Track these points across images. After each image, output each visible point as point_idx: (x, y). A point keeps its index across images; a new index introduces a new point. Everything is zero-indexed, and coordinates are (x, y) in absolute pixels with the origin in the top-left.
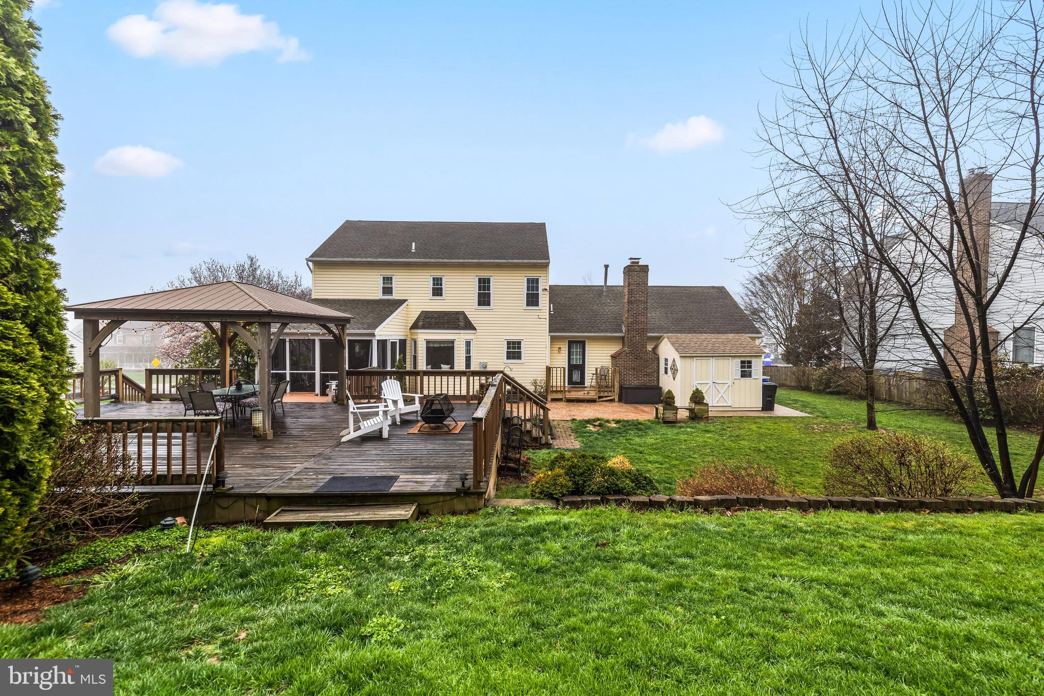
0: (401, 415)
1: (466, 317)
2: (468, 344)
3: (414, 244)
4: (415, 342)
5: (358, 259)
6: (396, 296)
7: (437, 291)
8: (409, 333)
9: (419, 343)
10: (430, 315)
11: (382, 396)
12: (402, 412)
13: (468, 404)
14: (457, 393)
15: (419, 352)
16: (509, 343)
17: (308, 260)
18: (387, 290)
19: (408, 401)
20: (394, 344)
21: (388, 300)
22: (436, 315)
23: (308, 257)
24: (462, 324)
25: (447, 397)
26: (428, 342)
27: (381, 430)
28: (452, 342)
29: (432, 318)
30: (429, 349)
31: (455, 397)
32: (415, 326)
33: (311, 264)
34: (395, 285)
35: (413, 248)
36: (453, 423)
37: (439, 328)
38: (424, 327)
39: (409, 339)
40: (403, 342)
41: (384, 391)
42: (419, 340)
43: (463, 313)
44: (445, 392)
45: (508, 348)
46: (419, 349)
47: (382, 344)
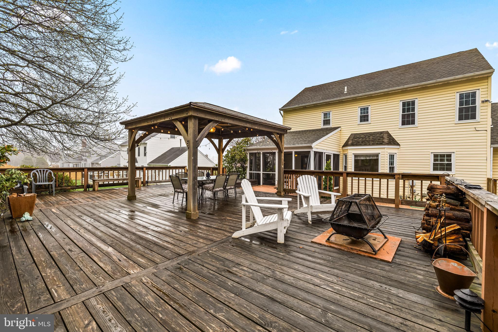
0: (312, 213)
1: (389, 135)
2: (392, 157)
3: (346, 87)
4: (346, 156)
5: (307, 104)
6: (332, 125)
7: (364, 118)
8: (341, 150)
9: (349, 156)
10: (358, 136)
11: (297, 192)
12: (314, 211)
13: (397, 208)
14: (384, 196)
15: (349, 163)
16: (436, 156)
17: (280, 110)
18: (326, 122)
19: (324, 199)
20: (328, 157)
21: (327, 129)
22: (362, 136)
23: (280, 108)
24: (386, 141)
25: (370, 198)
26: (356, 156)
27: (275, 232)
28: (377, 155)
29: (359, 138)
30: (356, 161)
31: (381, 200)
32: (346, 145)
33: (282, 112)
34: (332, 118)
35: (346, 90)
36: (380, 237)
37: (365, 145)
38: (352, 145)
39: (341, 155)
40: (336, 157)
41: (299, 186)
42: (349, 154)
43: (387, 133)
44: (369, 192)
45: (435, 160)
46: (349, 161)
47: (319, 155)
